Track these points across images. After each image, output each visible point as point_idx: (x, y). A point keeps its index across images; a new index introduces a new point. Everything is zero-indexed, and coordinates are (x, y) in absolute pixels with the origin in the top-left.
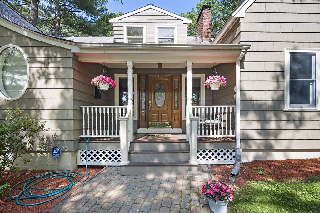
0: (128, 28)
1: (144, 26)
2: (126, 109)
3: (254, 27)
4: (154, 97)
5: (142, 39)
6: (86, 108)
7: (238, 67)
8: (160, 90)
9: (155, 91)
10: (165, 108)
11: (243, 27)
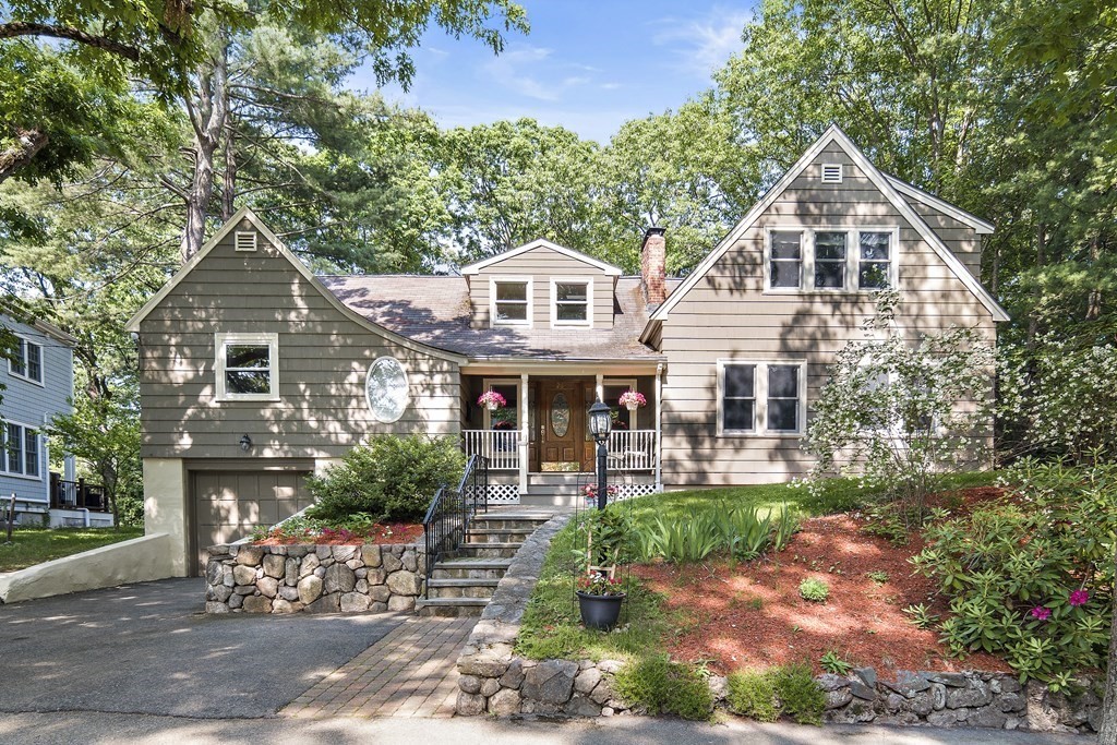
0: (498, 284)
1: (530, 280)
2: (520, 434)
3: (680, 332)
4: (550, 419)
5: (526, 304)
6: (469, 433)
7: (658, 382)
8: (560, 405)
9: (552, 408)
10: (569, 439)
11: (665, 333)
